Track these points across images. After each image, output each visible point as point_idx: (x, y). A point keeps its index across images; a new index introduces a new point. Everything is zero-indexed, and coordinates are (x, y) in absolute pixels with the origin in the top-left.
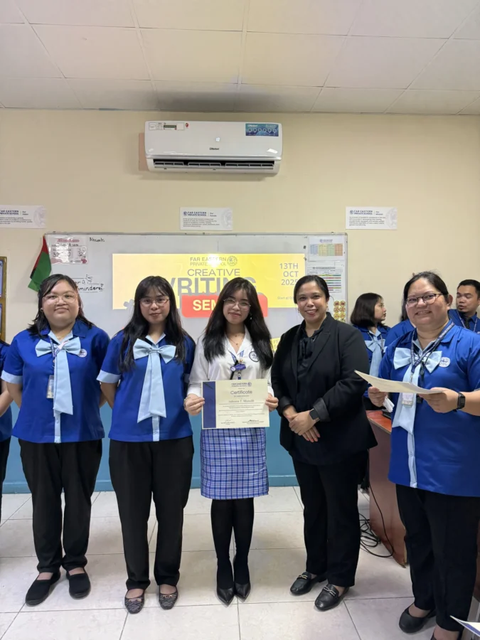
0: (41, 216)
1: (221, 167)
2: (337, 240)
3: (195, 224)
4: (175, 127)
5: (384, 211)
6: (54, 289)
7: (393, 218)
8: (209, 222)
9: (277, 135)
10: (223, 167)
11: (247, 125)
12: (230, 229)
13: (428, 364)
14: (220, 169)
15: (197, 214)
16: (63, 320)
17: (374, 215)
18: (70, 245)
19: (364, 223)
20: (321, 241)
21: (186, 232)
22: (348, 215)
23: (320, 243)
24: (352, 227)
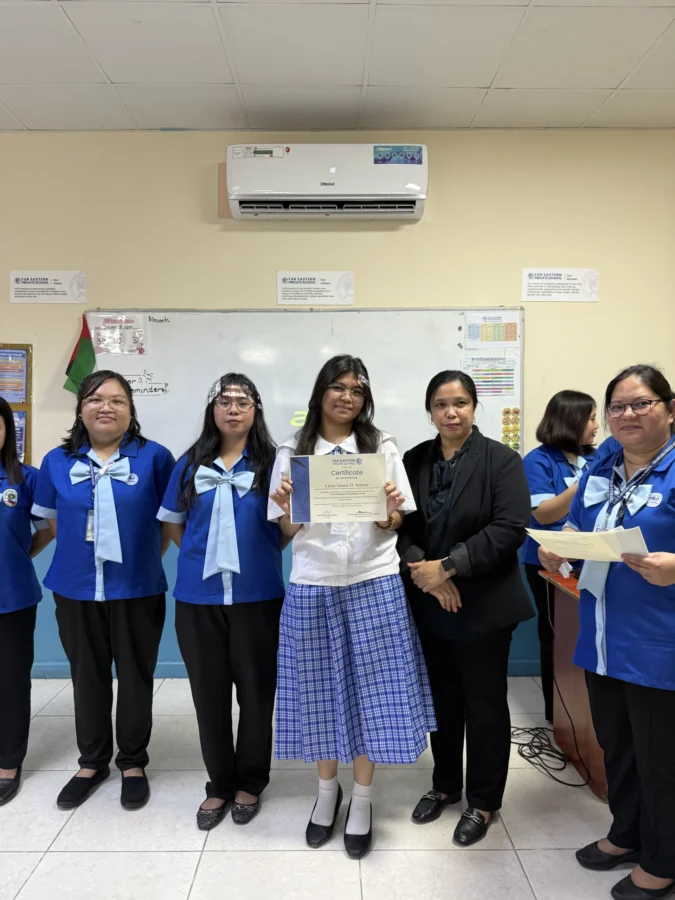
0: (80, 286)
1: (337, 210)
2: (508, 317)
3: (298, 295)
4: (271, 152)
5: (579, 273)
6: (99, 391)
7: (593, 284)
8: (319, 293)
9: (420, 162)
10: (340, 210)
11: (375, 147)
12: (350, 302)
13: (631, 502)
14: (336, 214)
15: (302, 281)
16: (108, 433)
17: (563, 280)
18: (121, 327)
19: (549, 292)
20: (484, 318)
21: (285, 307)
22: (525, 280)
23: (482, 322)
24: (531, 298)
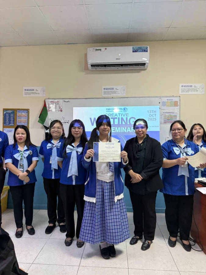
2: (175, 99)
4: (100, 50)
5: (198, 85)
6: (54, 126)
8: (115, 92)
10: (122, 67)
11: (133, 47)
12: (125, 95)
15: (110, 89)
17: (193, 87)
19: (188, 91)
20: (167, 100)
21: (104, 97)
22: (181, 88)
24: (183, 93)
